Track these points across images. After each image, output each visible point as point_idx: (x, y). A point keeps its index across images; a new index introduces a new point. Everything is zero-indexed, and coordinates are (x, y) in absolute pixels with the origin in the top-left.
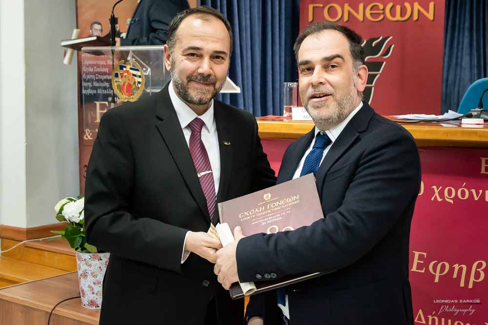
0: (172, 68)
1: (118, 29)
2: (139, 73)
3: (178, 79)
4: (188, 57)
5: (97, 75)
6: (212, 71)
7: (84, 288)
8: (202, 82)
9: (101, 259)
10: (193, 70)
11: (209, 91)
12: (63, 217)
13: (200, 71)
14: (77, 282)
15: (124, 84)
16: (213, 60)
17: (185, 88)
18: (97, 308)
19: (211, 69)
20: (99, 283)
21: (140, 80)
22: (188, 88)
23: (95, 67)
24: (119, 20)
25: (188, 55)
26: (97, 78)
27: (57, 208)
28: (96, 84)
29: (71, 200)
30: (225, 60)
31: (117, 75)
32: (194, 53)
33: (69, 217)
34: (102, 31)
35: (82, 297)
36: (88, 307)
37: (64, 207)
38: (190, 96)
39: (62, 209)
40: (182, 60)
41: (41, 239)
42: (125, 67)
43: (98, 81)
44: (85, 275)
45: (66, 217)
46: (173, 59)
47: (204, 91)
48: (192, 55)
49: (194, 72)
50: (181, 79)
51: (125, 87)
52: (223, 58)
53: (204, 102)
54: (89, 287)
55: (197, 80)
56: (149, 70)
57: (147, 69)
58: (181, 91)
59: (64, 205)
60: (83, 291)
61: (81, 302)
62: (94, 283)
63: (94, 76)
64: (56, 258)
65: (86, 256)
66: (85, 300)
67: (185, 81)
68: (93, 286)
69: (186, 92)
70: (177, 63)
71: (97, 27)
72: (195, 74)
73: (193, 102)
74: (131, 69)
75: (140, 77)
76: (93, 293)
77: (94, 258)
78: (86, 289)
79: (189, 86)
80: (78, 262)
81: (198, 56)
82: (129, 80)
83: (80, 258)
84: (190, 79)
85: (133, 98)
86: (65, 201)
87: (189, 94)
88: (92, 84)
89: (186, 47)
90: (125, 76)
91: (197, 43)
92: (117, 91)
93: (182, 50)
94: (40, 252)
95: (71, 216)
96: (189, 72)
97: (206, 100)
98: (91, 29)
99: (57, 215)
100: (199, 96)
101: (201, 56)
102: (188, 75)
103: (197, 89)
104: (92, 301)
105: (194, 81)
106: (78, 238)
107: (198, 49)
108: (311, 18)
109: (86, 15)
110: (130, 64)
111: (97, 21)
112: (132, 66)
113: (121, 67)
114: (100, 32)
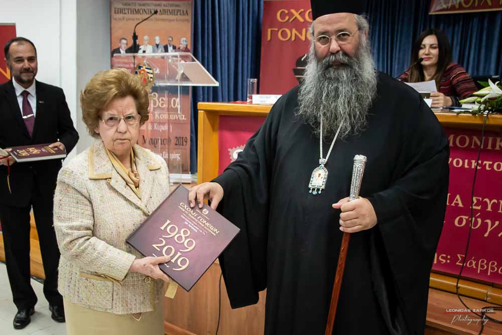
1: (138, 43)
2: (151, 71)
15: (141, 79)
21: (152, 76)
24: (138, 37)
31: (136, 73)
34: (127, 44)
56: (158, 70)
57: (156, 69)
71: (124, 41)
75: (152, 74)
85: (147, 88)
90: (141, 73)
98: (120, 43)
108: (269, 38)
109: (117, 33)
110: (145, 65)
111: (124, 37)
112: (146, 67)
113: (140, 67)
114: (126, 46)
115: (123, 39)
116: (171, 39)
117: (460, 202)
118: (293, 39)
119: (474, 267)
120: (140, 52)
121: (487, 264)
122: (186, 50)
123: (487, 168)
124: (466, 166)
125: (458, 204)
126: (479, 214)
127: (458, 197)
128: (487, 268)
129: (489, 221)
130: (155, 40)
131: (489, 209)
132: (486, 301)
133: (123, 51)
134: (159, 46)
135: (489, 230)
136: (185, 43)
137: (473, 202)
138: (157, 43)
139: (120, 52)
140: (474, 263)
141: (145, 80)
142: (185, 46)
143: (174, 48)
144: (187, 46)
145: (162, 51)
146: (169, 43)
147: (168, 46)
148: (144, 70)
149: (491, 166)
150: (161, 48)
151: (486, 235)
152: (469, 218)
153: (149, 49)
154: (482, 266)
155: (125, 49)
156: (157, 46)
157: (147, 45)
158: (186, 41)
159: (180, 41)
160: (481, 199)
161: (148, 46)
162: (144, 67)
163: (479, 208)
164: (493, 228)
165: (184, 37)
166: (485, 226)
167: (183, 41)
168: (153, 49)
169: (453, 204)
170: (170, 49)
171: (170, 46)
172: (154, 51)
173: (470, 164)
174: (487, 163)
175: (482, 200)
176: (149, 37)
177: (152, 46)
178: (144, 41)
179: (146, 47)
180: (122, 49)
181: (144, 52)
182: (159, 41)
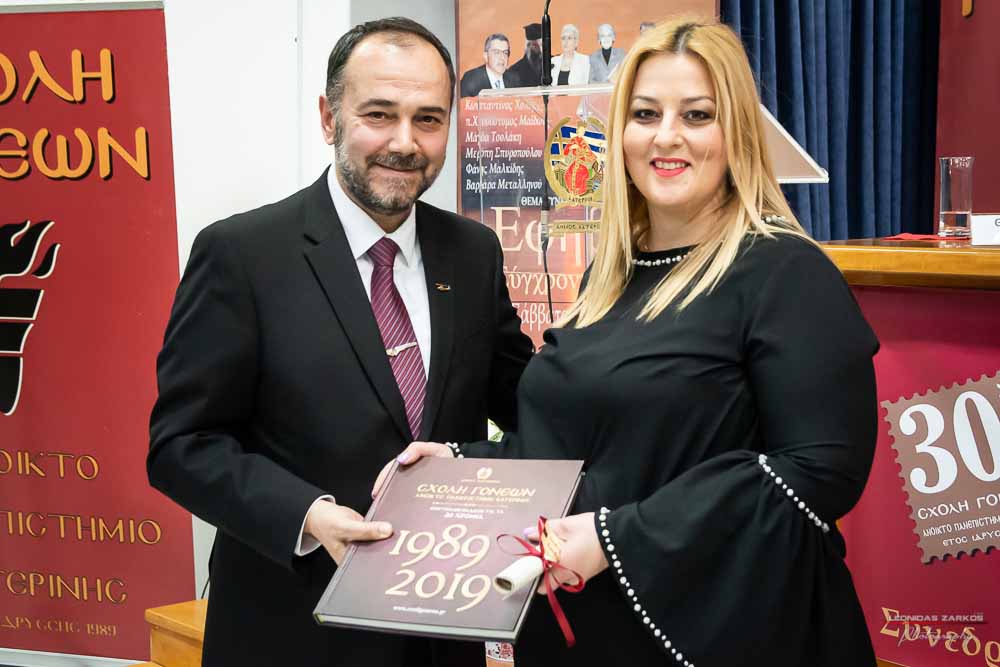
0: (338, 141)
3: (347, 164)
4: (370, 119)
5: (497, 149)
6: (416, 147)
8: (398, 166)
10: (379, 144)
11: (412, 182)
13: (394, 146)
15: (571, 169)
16: (419, 124)
17: (363, 179)
19: (415, 141)
21: (605, 158)
22: (370, 180)
23: (494, 133)
25: (370, 114)
26: (497, 156)
28: (495, 169)
30: (442, 124)
31: (555, 150)
32: (382, 112)
34: (508, 54)
38: (374, 195)
40: (357, 125)
42: (574, 131)
43: (499, 162)
46: (337, 123)
47: (403, 183)
48: (377, 115)
49: (381, 148)
50: (354, 162)
51: (574, 175)
52: (437, 120)
53: (402, 205)
55: (388, 165)
58: (356, 185)
63: (491, 152)
67: (363, 165)
69: (365, 186)
70: (347, 131)
71: (499, 45)
72: (384, 153)
73: (380, 206)
74: (587, 134)
75: (605, 150)
79: (371, 176)
81: (387, 117)
82: (583, 159)
84: (373, 161)
87: (372, 192)
88: (487, 170)
89: (365, 100)
91: (387, 93)
92: (555, 185)
93: (357, 105)
96: (371, 149)
97: (408, 201)
98: (486, 51)
100: (393, 195)
101: (394, 118)
102: (368, 154)
103: (387, 180)
105: (381, 166)
107: (387, 103)
108: (967, 8)
109: (477, 20)
111: (497, 33)
114: (504, 57)
115: (495, 37)
130: (598, 36)
133: (495, 77)
134: (612, 57)
138: (607, 46)
150: (618, 63)
153: (579, 67)
155: (502, 70)
156: (607, 54)
157: (572, 55)
161: (577, 55)
168: (592, 66)
172: (595, 78)
176: (579, 27)
177: (591, 56)
178: (564, 42)
179: (568, 60)
180: (493, 70)
181: (564, 78)
182: (610, 39)
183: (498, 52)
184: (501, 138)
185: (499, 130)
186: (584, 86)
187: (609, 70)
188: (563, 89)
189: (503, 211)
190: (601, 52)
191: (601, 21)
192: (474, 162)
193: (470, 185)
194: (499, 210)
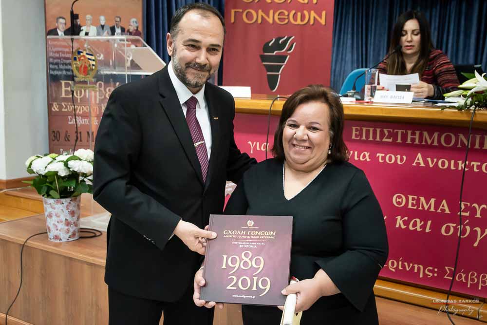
0: (174, 54)
1: (79, 23)
2: (93, 58)
3: (177, 65)
4: (188, 47)
5: (62, 59)
6: (207, 61)
7: (49, 226)
8: (198, 69)
9: (63, 204)
10: (191, 58)
11: (204, 76)
12: (32, 170)
14: (45, 221)
15: (81, 66)
17: (184, 72)
18: (61, 241)
19: (207, 59)
20: (61, 222)
21: (94, 63)
22: (186, 73)
23: (61, 53)
24: (79, 16)
25: (189, 45)
26: (62, 62)
27: (28, 164)
28: (61, 67)
29: (39, 157)
30: (219, 52)
31: (75, 59)
32: (194, 45)
33: (37, 170)
34: (66, 24)
35: (48, 233)
36: (53, 240)
37: (33, 163)
39: (31, 164)
40: (183, 49)
41: (18, 189)
43: (63, 64)
44: (50, 216)
45: (35, 170)
46: (175, 47)
47: (200, 76)
48: (192, 46)
50: (181, 65)
52: (217, 50)
53: (199, 85)
54: (54, 225)
56: (102, 56)
57: (100, 55)
58: (180, 74)
59: (32, 161)
60: (49, 228)
61: (47, 237)
62: (58, 222)
63: (60, 61)
64: (31, 203)
65: (51, 201)
66: (51, 235)
67: (184, 67)
68: (56, 223)
69: (185, 76)
70: (178, 51)
71: (62, 21)
72: (193, 62)
73: (190, 85)
75: (94, 60)
76: (57, 230)
77: (57, 202)
78: (51, 226)
79: (187, 71)
80: (45, 205)
81: (196, 47)
82: (85, 63)
83: (46, 203)
84: (188, 66)
85: (88, 77)
86: (33, 158)
88: (58, 67)
89: (187, 38)
90: (82, 60)
92: (76, 72)
93: (183, 40)
94: (17, 198)
95: (38, 169)
97: (202, 83)
98: (57, 23)
99: (28, 168)
100: (196, 80)
101: (199, 48)
102: (187, 62)
103: (194, 74)
104: (56, 236)
105: (191, 67)
106: (44, 187)
107: (197, 41)
108: (233, 20)
109: (53, 11)
110: (86, 50)
111: (61, 16)
112: (88, 52)
113: (79, 53)
114: (64, 25)
115: (60, 18)
116: (118, 19)
117: (446, 208)
118: (260, 21)
119: (464, 281)
120: (82, 34)
121: (478, 277)
122: (137, 33)
123: (475, 170)
124: (452, 167)
125: (445, 210)
126: (468, 221)
127: (444, 202)
128: (478, 282)
129: (478, 229)
130: (99, 20)
131: (478, 215)
132: (477, 320)
133: (61, 33)
134: (105, 28)
135: (479, 239)
136: (136, 25)
137: (461, 208)
138: (103, 24)
139: (57, 34)
140: (463, 276)
141: (85, 67)
142: (136, 28)
143: (123, 30)
144: (137, 27)
145: (108, 33)
146: (117, 25)
147: (116, 27)
148: (84, 56)
149: (479, 167)
150: (107, 30)
151: (476, 244)
152: (457, 226)
153: (93, 30)
154: (472, 280)
155: (63, 30)
156: (103, 27)
157: (90, 26)
158: (136, 22)
159: (129, 22)
160: (469, 204)
162: (85, 52)
163: (467, 214)
164: (483, 236)
165: (134, 17)
166: (474, 234)
167: (133, 22)
168: (97, 30)
169: (439, 211)
170: (118, 31)
171: (118, 28)
172: (98, 34)
173: (456, 165)
174: (475, 164)
175: (471, 205)
176: (92, 16)
177: (97, 27)
178: (87, 22)
179: (88, 28)
180: (60, 30)
181: (87, 34)
182: (104, 22)
183: (61, 23)
184: (63, 55)
185: (63, 52)
186: (95, 36)
187: (103, 33)
188: (86, 37)
189: (65, 83)
190: (101, 27)
191: (101, 14)
192: (52, 64)
193: (52, 72)
194: (63, 82)
